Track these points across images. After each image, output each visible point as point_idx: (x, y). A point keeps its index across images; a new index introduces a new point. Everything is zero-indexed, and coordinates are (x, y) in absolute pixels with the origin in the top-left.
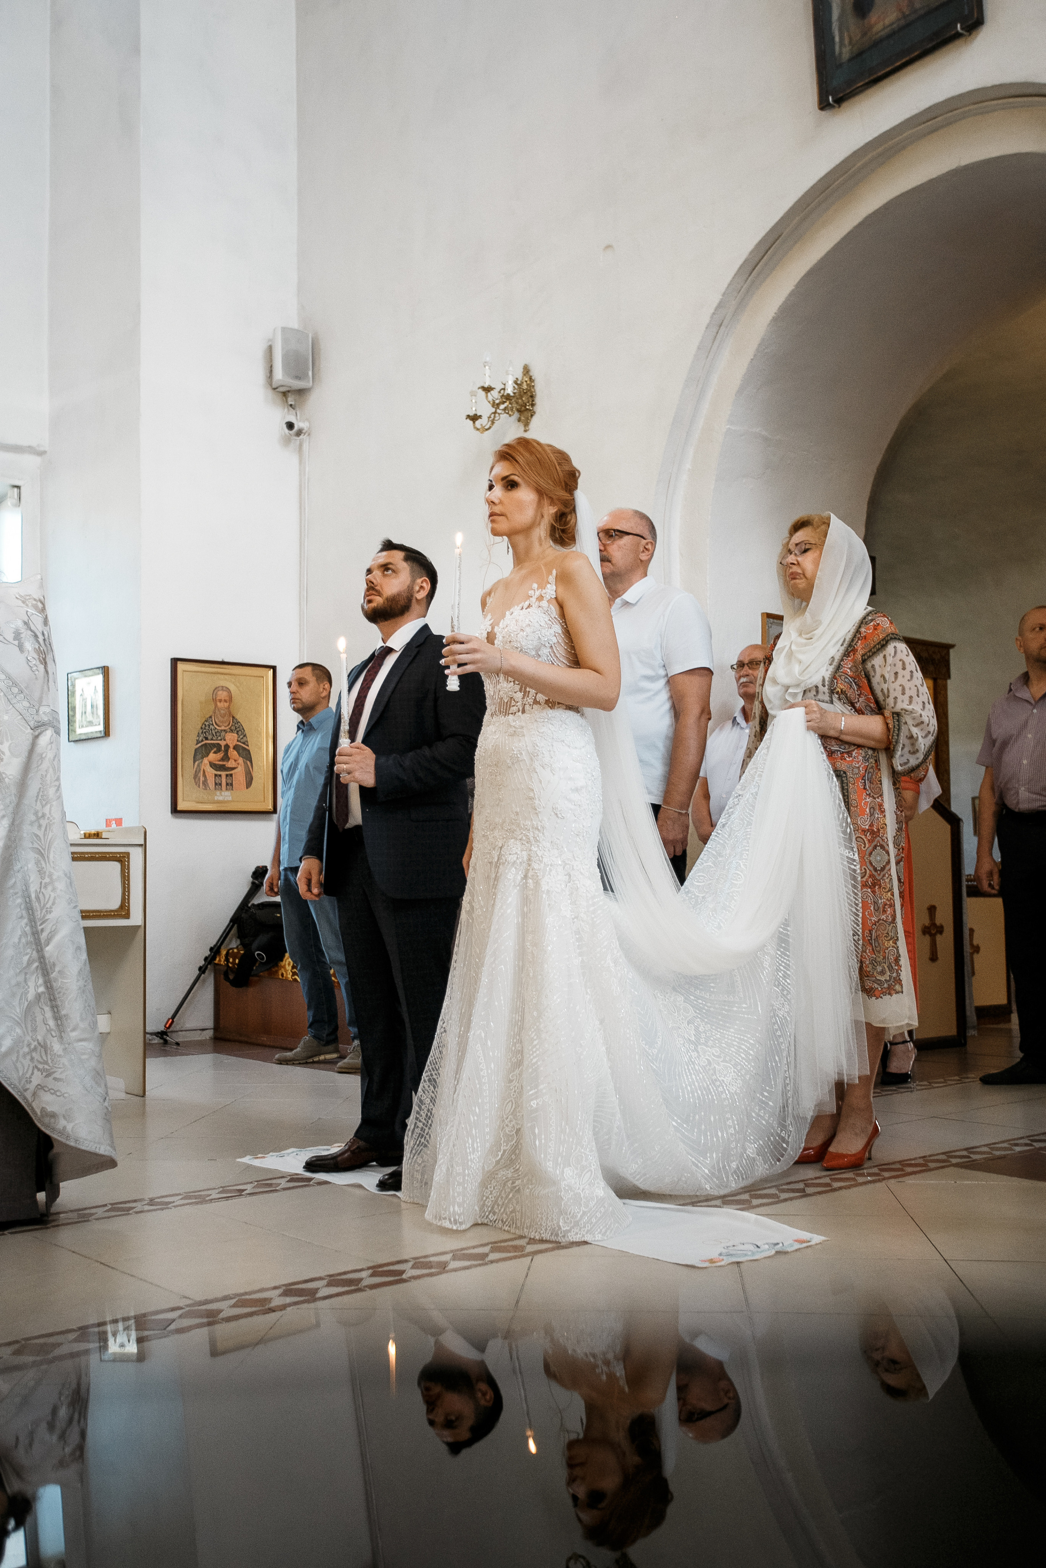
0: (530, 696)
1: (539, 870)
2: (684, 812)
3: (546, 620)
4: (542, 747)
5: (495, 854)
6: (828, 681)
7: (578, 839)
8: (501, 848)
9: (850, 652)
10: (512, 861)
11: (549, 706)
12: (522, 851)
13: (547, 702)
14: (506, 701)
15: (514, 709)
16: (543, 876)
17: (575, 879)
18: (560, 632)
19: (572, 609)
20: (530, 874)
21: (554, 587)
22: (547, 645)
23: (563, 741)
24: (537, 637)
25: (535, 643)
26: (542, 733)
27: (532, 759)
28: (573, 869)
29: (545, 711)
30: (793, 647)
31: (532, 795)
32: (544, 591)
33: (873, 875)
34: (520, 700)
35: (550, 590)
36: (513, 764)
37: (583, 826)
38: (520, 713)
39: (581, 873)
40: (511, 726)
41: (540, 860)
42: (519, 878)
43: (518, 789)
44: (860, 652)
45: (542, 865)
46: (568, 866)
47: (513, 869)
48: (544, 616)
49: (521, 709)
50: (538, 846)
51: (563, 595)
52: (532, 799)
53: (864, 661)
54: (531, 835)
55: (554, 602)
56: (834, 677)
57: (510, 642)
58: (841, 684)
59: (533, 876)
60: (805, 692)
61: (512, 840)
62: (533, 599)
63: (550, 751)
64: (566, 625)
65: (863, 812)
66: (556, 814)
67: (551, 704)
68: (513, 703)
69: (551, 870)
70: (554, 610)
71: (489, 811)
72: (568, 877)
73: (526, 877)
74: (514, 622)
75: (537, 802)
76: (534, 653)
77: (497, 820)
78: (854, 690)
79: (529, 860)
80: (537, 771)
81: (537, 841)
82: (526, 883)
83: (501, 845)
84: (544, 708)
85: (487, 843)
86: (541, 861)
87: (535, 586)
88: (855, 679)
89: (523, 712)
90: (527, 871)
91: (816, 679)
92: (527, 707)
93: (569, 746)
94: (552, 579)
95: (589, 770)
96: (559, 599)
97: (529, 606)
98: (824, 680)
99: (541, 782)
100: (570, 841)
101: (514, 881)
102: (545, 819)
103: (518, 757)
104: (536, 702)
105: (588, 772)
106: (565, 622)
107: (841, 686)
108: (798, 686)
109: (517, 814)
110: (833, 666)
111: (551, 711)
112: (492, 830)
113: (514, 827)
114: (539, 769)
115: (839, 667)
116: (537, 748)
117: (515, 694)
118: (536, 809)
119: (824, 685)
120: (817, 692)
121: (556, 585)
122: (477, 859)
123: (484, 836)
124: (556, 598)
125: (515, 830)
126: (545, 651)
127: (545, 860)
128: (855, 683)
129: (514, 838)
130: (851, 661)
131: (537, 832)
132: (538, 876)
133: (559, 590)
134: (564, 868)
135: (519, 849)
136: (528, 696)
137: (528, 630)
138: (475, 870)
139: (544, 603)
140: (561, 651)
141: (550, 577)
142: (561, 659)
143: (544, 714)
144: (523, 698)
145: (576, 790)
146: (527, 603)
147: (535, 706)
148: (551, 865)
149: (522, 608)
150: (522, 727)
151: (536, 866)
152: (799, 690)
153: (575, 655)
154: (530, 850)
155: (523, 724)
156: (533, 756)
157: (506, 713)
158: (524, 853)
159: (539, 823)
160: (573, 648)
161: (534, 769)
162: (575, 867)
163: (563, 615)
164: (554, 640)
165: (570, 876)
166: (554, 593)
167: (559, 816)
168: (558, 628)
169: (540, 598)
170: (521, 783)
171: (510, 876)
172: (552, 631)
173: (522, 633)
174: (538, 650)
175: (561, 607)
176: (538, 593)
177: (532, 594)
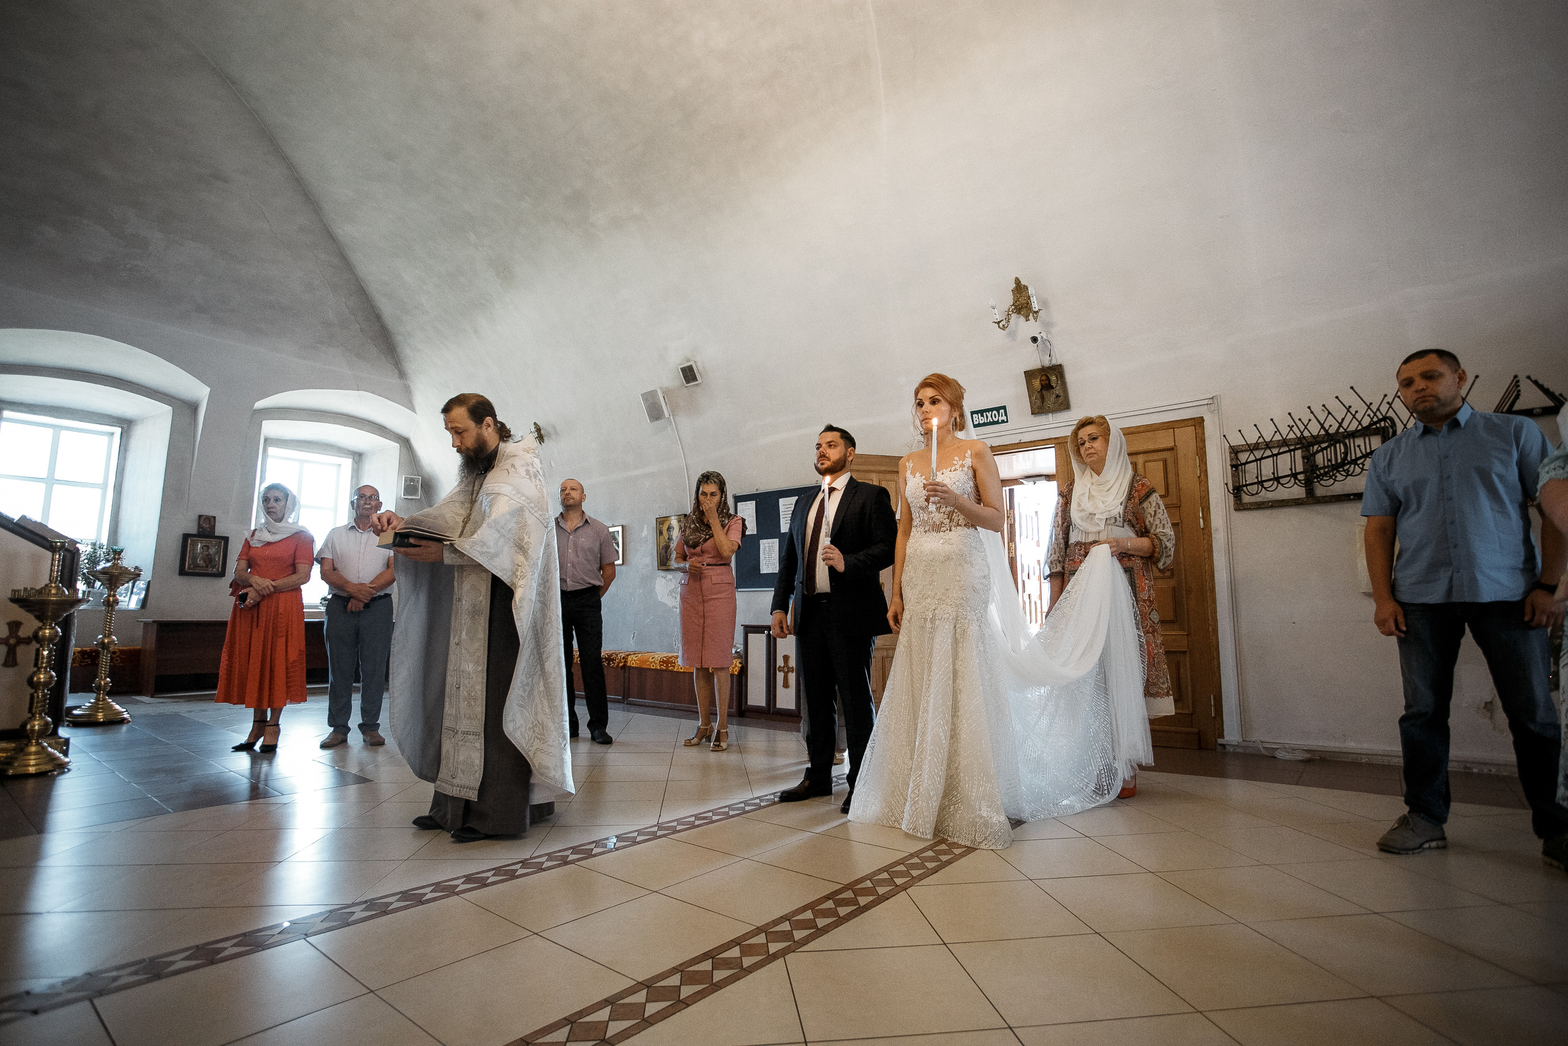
0: (955, 521)
3: (967, 478)
5: (930, 613)
10: (946, 618)
12: (951, 612)
13: (965, 526)
14: (938, 524)
15: (942, 529)
19: (981, 472)
21: (971, 460)
26: (964, 543)
30: (1093, 493)
31: (959, 579)
32: (964, 462)
33: (1153, 626)
34: (948, 523)
35: (968, 462)
38: (948, 532)
40: (942, 539)
42: (951, 628)
44: (1137, 498)
48: (964, 475)
49: (949, 529)
51: (976, 464)
53: (1141, 503)
55: (971, 468)
56: (1125, 512)
60: (1107, 519)
62: (957, 467)
64: (976, 482)
65: (1143, 589)
68: (943, 525)
69: (972, 623)
70: (970, 472)
74: (949, 478)
79: (958, 617)
81: (962, 606)
84: (963, 529)
85: (921, 606)
87: (958, 458)
88: (1135, 514)
89: (950, 530)
90: (956, 623)
91: (1115, 513)
92: (953, 528)
94: (968, 454)
96: (974, 467)
97: (955, 470)
98: (1119, 513)
104: (958, 525)
106: (975, 480)
107: (1129, 517)
108: (1102, 513)
109: (947, 590)
112: (925, 599)
115: (1126, 506)
118: (962, 588)
119: (1119, 517)
120: (1115, 520)
124: (971, 466)
125: (946, 599)
128: (1135, 516)
130: (1132, 503)
133: (974, 462)
136: (953, 521)
139: (965, 469)
144: (950, 522)
146: (954, 468)
147: (958, 527)
149: (951, 471)
150: (950, 539)
152: (1104, 517)
154: (958, 611)
157: (938, 531)
163: (975, 476)
166: (971, 464)
168: (971, 484)
169: (963, 466)
173: (954, 485)
175: (974, 471)
176: (960, 463)
177: (955, 462)
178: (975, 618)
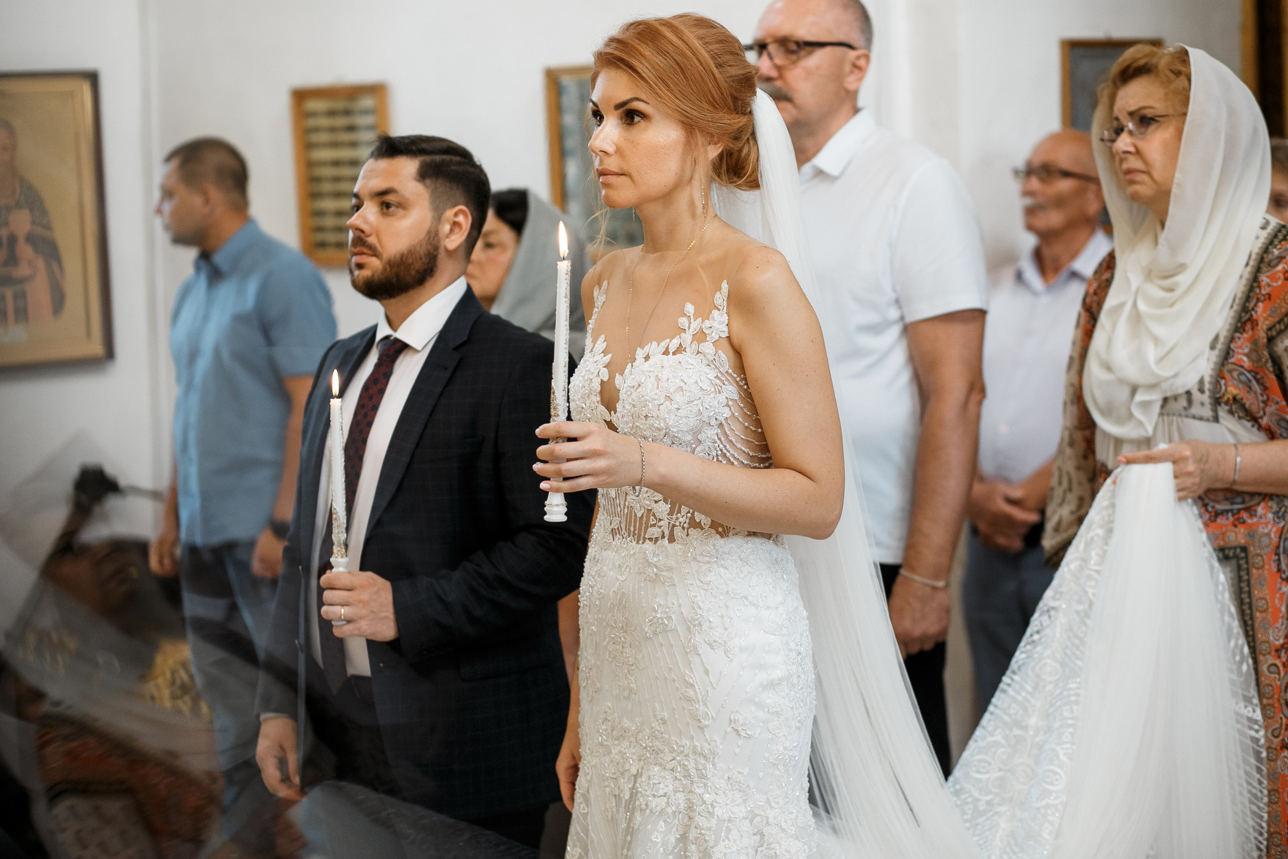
1: (709, 829)
2: (941, 584)
3: (712, 375)
4: (709, 610)
5: (627, 788)
6: (1210, 383)
7: (778, 773)
8: (636, 776)
9: (1244, 323)
10: (659, 809)
11: (718, 533)
12: (675, 791)
13: (714, 525)
14: (639, 515)
15: (654, 532)
16: (717, 843)
17: (771, 840)
18: (736, 397)
19: (757, 358)
20: (693, 834)
21: (726, 317)
22: (713, 422)
23: (746, 598)
24: (696, 408)
25: (692, 422)
26: (708, 584)
27: (689, 629)
28: (767, 822)
29: (711, 541)
30: (1142, 306)
31: (691, 693)
32: (707, 323)
34: (664, 516)
35: (718, 323)
36: (655, 633)
37: (785, 748)
38: (666, 541)
39: (783, 830)
40: (650, 564)
41: (709, 812)
42: (673, 840)
43: (666, 679)
44: (1263, 325)
45: (714, 821)
46: (758, 819)
47: (661, 822)
48: (707, 369)
49: (667, 533)
50: (705, 785)
51: (742, 333)
52: (689, 700)
53: (1271, 340)
54: (691, 765)
55: (726, 344)
56: (1220, 375)
57: (646, 416)
58: (1233, 385)
59: (697, 839)
60: (1165, 400)
61: (657, 768)
62: (687, 337)
63: (722, 617)
64: (746, 384)
66: (737, 731)
67: (722, 530)
68: (652, 521)
70: (725, 359)
71: (609, 704)
72: (758, 837)
73: (684, 838)
74: (653, 379)
75: (702, 708)
76: (689, 438)
77: (626, 723)
78: (1255, 393)
79: (690, 808)
80: (700, 652)
81: (703, 777)
82: (686, 850)
83: (634, 771)
84: (709, 536)
85: (607, 759)
86: (712, 814)
87: (690, 308)
88: (1257, 373)
89: (672, 539)
90: (687, 827)
91: (1189, 381)
92: (678, 532)
93: (756, 606)
94: (720, 298)
95: (793, 645)
96: (735, 340)
97: (680, 349)
98: (1201, 381)
99: (707, 672)
100: (761, 774)
101: (663, 845)
102: (716, 738)
103: (664, 623)
104: (694, 524)
105: (791, 650)
106: (745, 379)
107: (1232, 390)
108: (1152, 387)
109: (664, 722)
110: (1216, 352)
111: (720, 542)
112: (617, 739)
113: (657, 744)
114: (703, 649)
115: (1227, 353)
116: (699, 612)
117: (655, 506)
118: (699, 721)
119: (1201, 391)
120: (1190, 401)
121: (728, 313)
122: (590, 782)
123: (601, 744)
124: (728, 337)
125: (662, 751)
126: (711, 433)
127: (718, 811)
128: (1257, 381)
129: (661, 765)
130: (1248, 340)
131: (703, 761)
132: (706, 841)
133: (735, 325)
134: (751, 822)
135: (671, 787)
136: (679, 512)
137: (679, 398)
138: (587, 801)
139: (708, 348)
140: (738, 433)
141: (718, 295)
142: (739, 445)
143: (710, 548)
144: (671, 513)
145: (772, 685)
146: (675, 343)
147: (692, 531)
148: (729, 821)
149: (666, 353)
150: (670, 569)
151: (701, 821)
152: (1156, 397)
153: (762, 437)
154: (691, 792)
155: (672, 563)
156: (693, 624)
157: (640, 538)
158: (680, 795)
159: (706, 745)
160: (758, 423)
161: (695, 648)
162: (771, 820)
164: (727, 413)
165: (762, 835)
166: (726, 329)
167: (742, 733)
168: (731, 391)
169: (700, 336)
170: (670, 669)
171: (657, 837)
172: (722, 398)
173: (668, 403)
174: (696, 432)
175: (738, 353)
176: (696, 325)
177: (683, 322)
178: (741, 812)
